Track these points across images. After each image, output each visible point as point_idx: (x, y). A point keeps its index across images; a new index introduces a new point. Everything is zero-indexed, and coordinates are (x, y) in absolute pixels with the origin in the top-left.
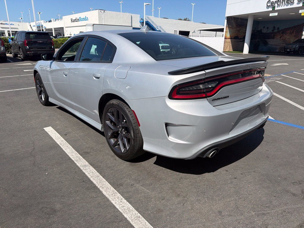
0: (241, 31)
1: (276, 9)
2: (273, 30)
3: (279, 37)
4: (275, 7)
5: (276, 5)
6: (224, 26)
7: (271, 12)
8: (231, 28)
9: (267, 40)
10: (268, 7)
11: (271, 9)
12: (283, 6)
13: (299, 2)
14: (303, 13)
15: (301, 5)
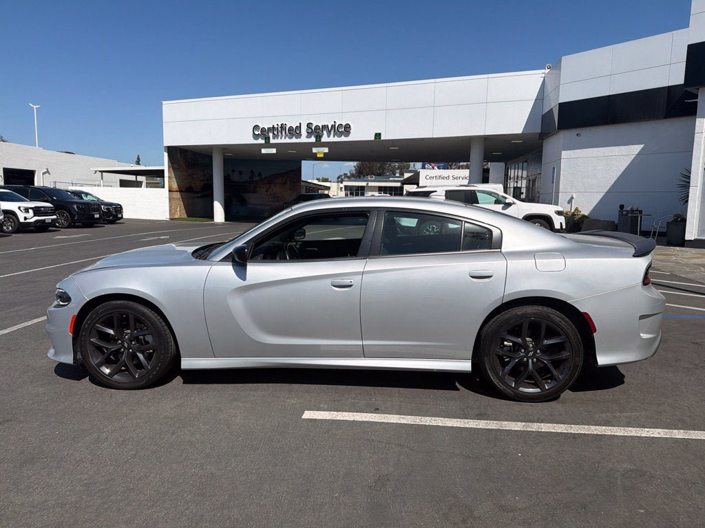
0: (195, 176)
1: (272, 141)
2: (251, 178)
3: (264, 190)
4: (269, 138)
5: (271, 135)
6: (163, 165)
7: (261, 146)
8: (178, 169)
9: (244, 195)
10: (256, 137)
11: (263, 142)
12: (283, 137)
13: (309, 135)
14: (320, 153)
15: (313, 139)
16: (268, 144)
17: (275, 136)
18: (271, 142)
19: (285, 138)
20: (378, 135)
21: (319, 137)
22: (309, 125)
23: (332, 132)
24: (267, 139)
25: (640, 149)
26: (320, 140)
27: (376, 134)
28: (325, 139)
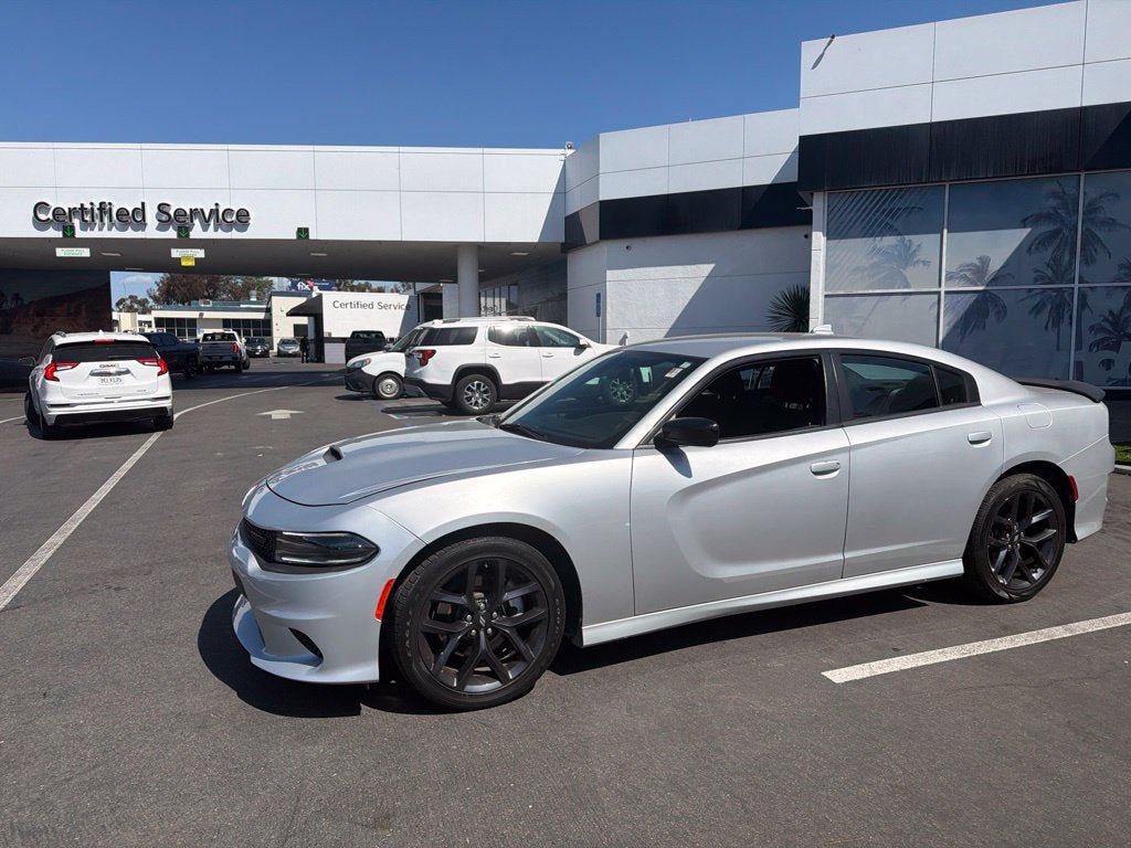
1: (79, 234)
5: (76, 222)
10: (40, 224)
11: (59, 234)
12: (106, 228)
13: (163, 225)
14: (188, 258)
15: (171, 234)
16: (69, 239)
17: (85, 225)
18: (77, 236)
19: (110, 229)
20: (303, 232)
21: (184, 230)
22: (162, 208)
23: (212, 223)
24: (68, 230)
25: (710, 270)
26: (188, 235)
27: (300, 230)
28: (197, 232)
